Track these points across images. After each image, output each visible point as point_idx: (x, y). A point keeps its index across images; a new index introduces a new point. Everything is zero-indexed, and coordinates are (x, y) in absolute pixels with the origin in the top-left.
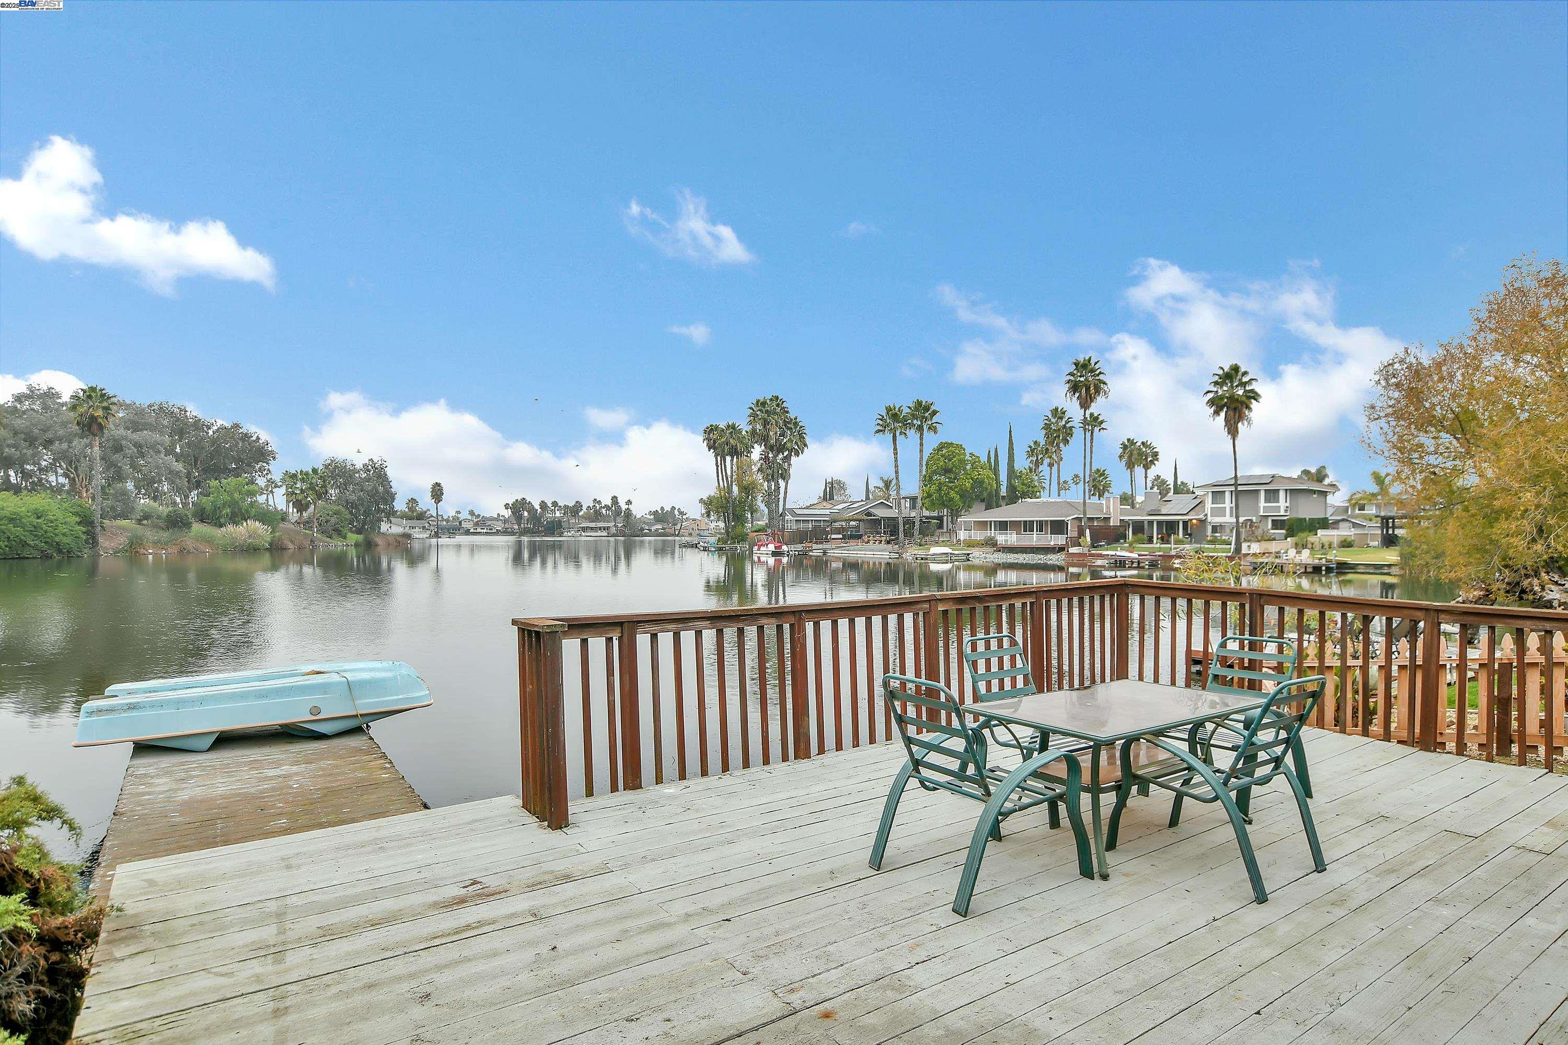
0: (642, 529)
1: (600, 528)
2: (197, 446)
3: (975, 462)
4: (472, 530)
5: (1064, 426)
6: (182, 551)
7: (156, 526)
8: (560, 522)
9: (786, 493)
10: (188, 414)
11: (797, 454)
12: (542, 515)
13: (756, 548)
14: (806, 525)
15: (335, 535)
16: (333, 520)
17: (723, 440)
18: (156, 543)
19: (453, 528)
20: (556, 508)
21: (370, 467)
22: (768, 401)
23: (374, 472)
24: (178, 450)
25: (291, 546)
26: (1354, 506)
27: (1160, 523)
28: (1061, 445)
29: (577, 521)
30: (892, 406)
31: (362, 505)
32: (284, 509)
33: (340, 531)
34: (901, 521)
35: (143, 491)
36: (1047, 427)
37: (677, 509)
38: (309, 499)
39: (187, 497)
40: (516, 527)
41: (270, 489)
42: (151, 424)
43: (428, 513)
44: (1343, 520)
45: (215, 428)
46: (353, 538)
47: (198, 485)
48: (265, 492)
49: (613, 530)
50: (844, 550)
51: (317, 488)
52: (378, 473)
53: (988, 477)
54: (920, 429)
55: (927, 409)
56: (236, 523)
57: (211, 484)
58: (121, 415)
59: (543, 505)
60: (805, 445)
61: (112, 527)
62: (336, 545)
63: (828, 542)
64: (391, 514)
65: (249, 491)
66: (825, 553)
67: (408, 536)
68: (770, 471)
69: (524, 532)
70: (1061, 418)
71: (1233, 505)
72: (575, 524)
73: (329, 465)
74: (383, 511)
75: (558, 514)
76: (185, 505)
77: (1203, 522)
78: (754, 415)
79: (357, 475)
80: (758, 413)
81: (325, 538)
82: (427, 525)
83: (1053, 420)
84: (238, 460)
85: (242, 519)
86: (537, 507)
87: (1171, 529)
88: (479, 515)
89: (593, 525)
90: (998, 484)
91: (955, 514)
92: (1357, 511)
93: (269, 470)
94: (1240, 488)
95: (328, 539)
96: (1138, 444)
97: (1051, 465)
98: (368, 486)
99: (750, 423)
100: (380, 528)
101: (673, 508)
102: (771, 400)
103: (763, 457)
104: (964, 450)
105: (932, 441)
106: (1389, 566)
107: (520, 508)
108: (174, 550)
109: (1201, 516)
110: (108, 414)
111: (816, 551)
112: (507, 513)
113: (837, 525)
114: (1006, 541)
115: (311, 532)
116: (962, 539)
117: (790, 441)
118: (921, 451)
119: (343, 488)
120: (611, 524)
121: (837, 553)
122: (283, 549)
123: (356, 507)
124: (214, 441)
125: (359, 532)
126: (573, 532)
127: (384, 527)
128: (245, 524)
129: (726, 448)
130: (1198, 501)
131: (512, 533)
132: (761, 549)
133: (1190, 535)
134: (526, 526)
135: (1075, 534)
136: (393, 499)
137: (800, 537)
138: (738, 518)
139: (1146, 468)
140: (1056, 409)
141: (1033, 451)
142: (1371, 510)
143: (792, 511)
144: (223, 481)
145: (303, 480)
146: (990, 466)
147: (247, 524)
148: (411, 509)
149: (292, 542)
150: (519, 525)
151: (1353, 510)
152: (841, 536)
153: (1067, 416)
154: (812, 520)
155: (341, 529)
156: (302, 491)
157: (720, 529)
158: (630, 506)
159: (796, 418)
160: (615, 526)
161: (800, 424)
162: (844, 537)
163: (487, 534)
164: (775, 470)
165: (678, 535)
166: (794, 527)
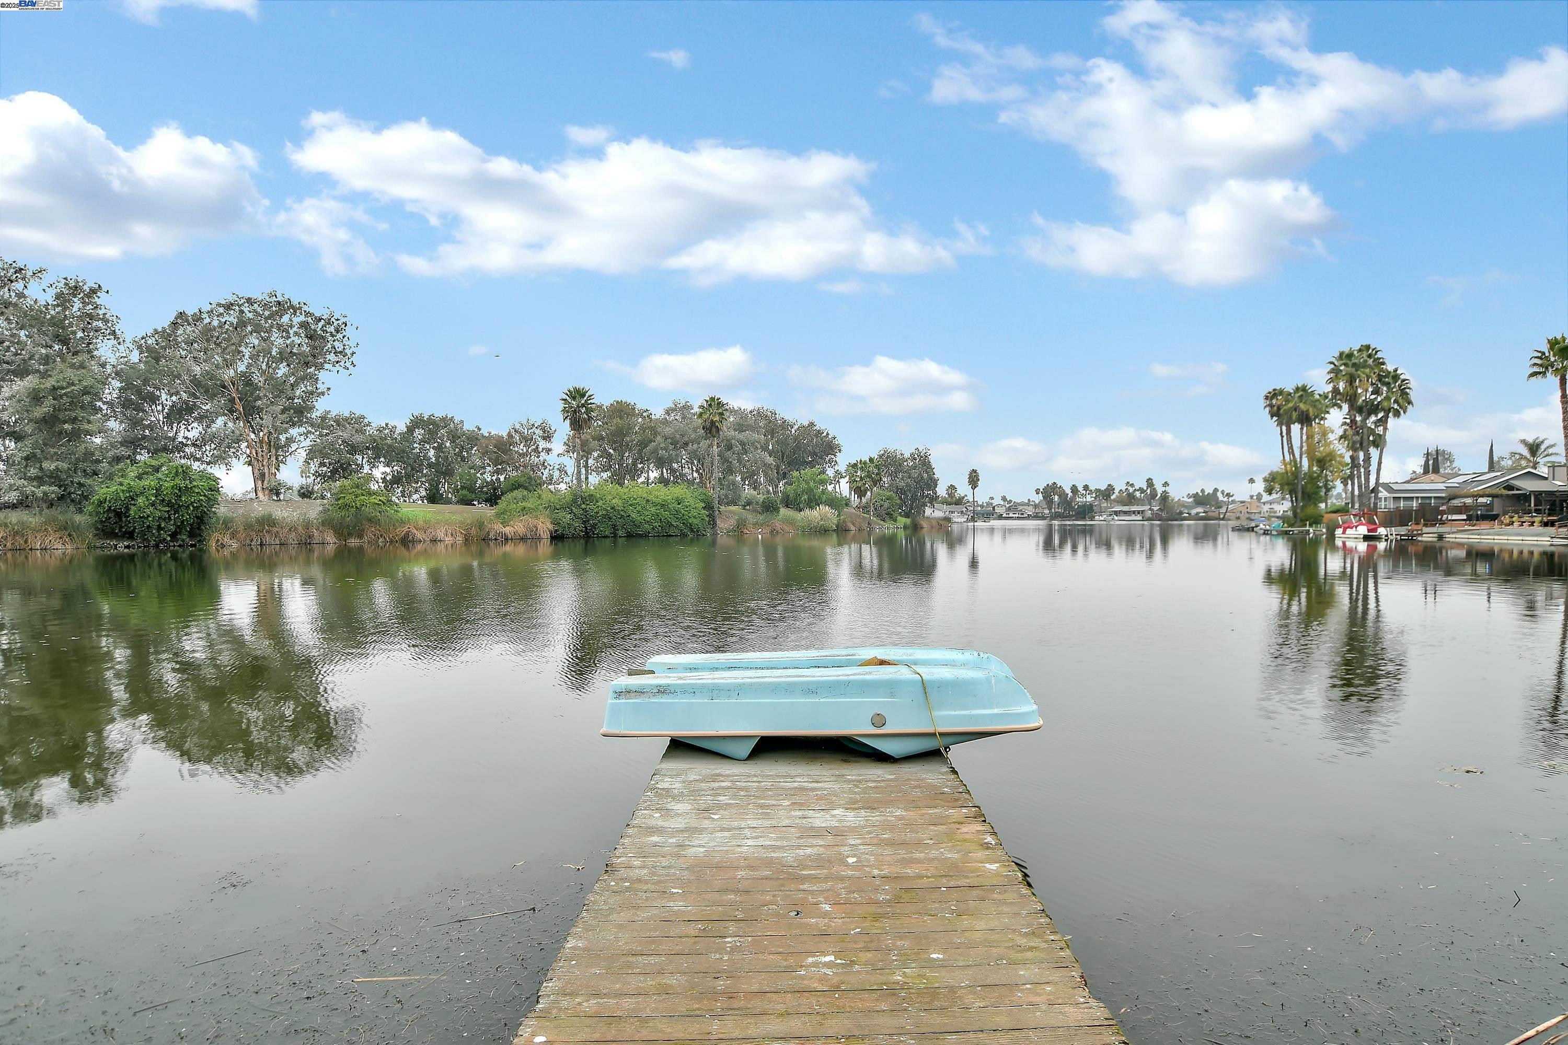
0: (1181, 513)
1: (1134, 512)
2: (783, 443)
4: (1004, 515)
6: (773, 532)
7: (755, 511)
8: (1091, 505)
9: (1379, 464)
10: (777, 416)
11: (1397, 414)
12: (1073, 499)
13: (1339, 532)
14: (1408, 503)
15: (887, 518)
16: (886, 505)
17: (1291, 405)
18: (755, 524)
19: (988, 513)
20: (1088, 492)
21: (916, 456)
22: (1355, 352)
23: (920, 460)
24: (770, 447)
25: (852, 528)
29: (1109, 505)
31: (910, 491)
32: (848, 496)
33: (892, 514)
35: (747, 483)
37: (1220, 490)
38: (867, 486)
39: (777, 486)
40: (1047, 511)
41: (837, 480)
42: (750, 426)
43: (966, 498)
45: (796, 427)
46: (902, 521)
47: (784, 476)
48: (833, 482)
49: (1148, 514)
50: (1472, 534)
51: (873, 476)
52: (924, 462)
56: (811, 508)
57: (794, 475)
58: (732, 419)
59: (1074, 489)
60: (1410, 403)
61: (726, 511)
62: (888, 528)
63: (1443, 524)
64: (934, 499)
65: (821, 480)
66: (1441, 537)
67: (948, 520)
68: (1357, 438)
69: (1055, 516)
72: (1108, 508)
73: (883, 455)
74: (927, 496)
75: (1089, 498)
76: (775, 493)
78: (1336, 371)
79: (905, 464)
80: (1342, 368)
81: (879, 521)
82: (964, 510)
84: (814, 454)
85: (816, 505)
86: (1068, 491)
88: (1011, 501)
89: (1126, 508)
93: (836, 461)
95: (882, 522)
98: (915, 473)
99: (1331, 380)
100: (924, 512)
101: (1216, 490)
102: (1360, 350)
103: (1348, 421)
107: (1051, 493)
108: (767, 530)
110: (723, 418)
111: (1428, 535)
112: (1038, 498)
113: (1456, 502)
115: (868, 516)
117: (1388, 398)
119: (893, 475)
120: (1146, 508)
121: (1462, 538)
122: (847, 530)
123: (905, 494)
124: (796, 439)
125: (907, 515)
126: (1105, 516)
127: (928, 511)
128: (818, 508)
129: (1295, 415)
131: (1043, 518)
132: (1347, 532)
134: (1057, 510)
136: (936, 485)
137: (1399, 518)
138: (1309, 496)
143: (1387, 487)
144: (802, 472)
145: (862, 469)
147: (820, 509)
148: (951, 495)
149: (854, 524)
150: (1050, 509)
152: (1465, 517)
154: (1417, 498)
155: (892, 512)
156: (861, 479)
157: (1275, 512)
158: (1167, 489)
159: (1396, 370)
160: (1150, 509)
161: (1402, 377)
162: (1470, 518)
163: (1018, 518)
164: (1365, 437)
165: (1223, 519)
166: (1392, 505)
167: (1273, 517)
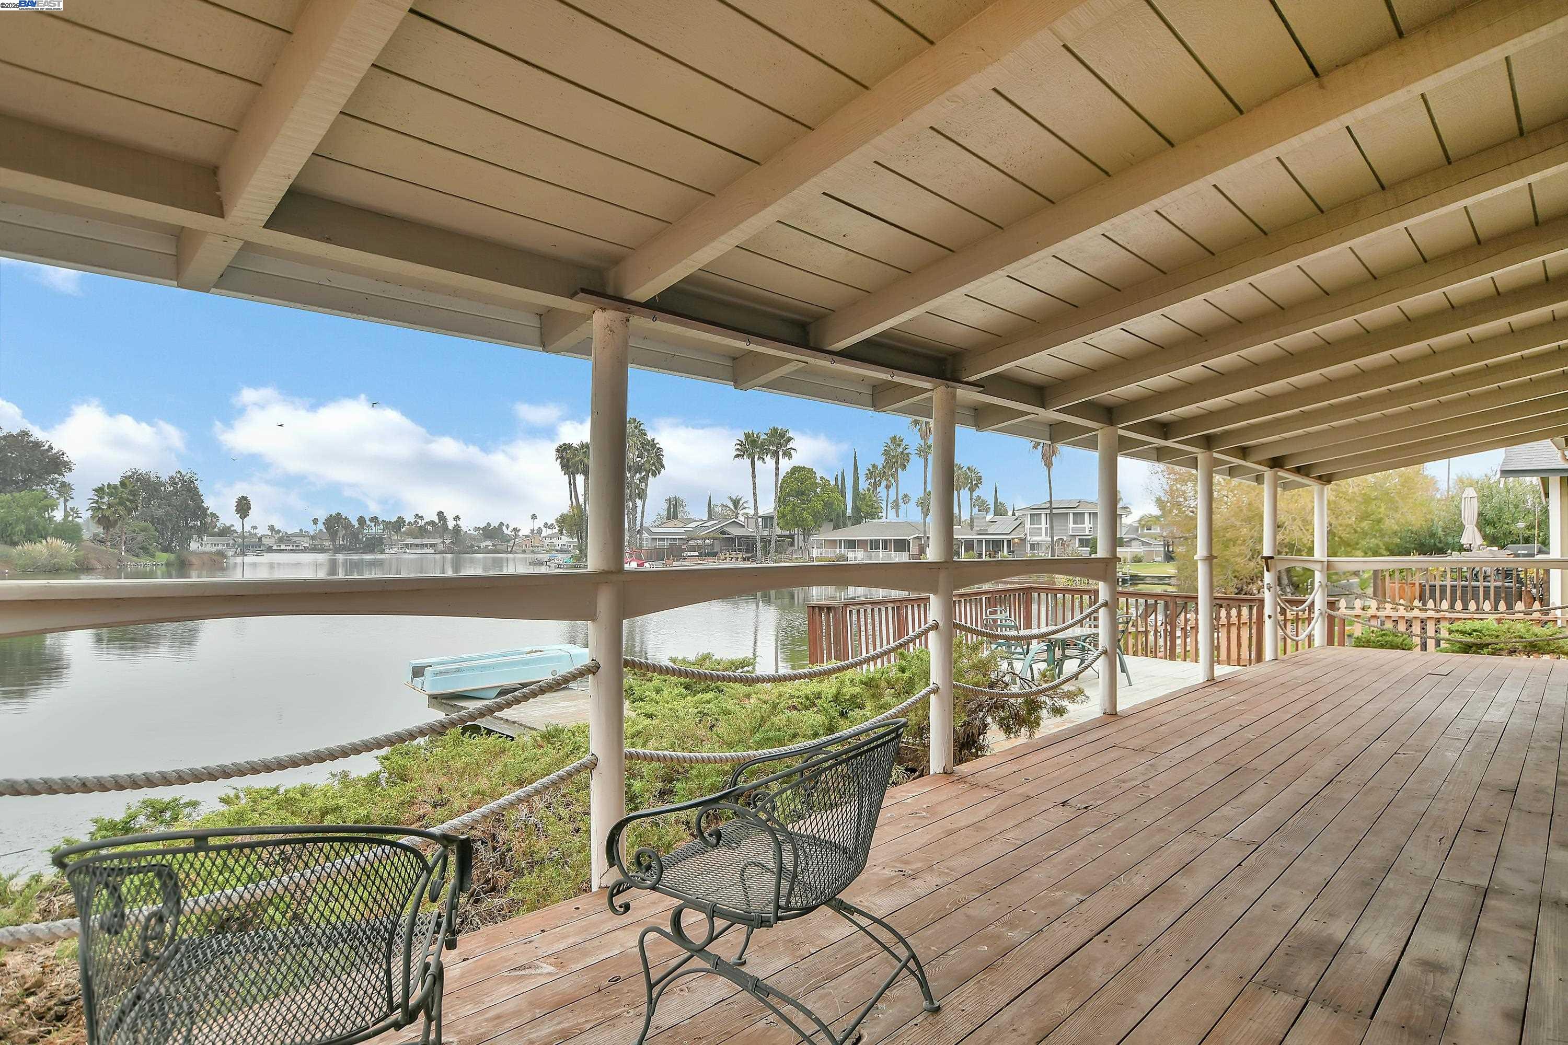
0: (472, 546)
1: (426, 545)
3: (825, 484)
4: (275, 547)
5: (902, 452)
8: (381, 538)
9: (643, 512)
11: (654, 475)
12: (360, 530)
14: (662, 543)
15: (142, 553)
16: (140, 537)
17: (577, 459)
19: (255, 545)
20: (376, 523)
21: (177, 480)
23: (183, 485)
25: (97, 566)
26: (1143, 527)
27: (987, 541)
28: (900, 470)
29: (399, 538)
30: (750, 433)
31: (170, 521)
33: (148, 549)
34: (758, 540)
36: (886, 453)
37: (505, 525)
38: (117, 515)
40: (328, 544)
43: (235, 529)
44: (1134, 539)
46: (162, 556)
49: (441, 547)
51: (125, 502)
52: (187, 486)
53: (838, 500)
54: (776, 455)
55: (782, 436)
56: (33, 541)
59: (361, 520)
60: (663, 466)
62: (144, 564)
64: (202, 530)
65: (45, 508)
69: (338, 550)
70: (899, 445)
71: (1048, 526)
72: (398, 540)
73: (130, 477)
74: (194, 527)
75: (378, 530)
77: (1023, 540)
79: (163, 488)
81: (131, 557)
82: (231, 542)
83: (892, 447)
84: (26, 471)
85: (40, 537)
86: (355, 522)
87: (998, 546)
88: (279, 531)
89: (418, 541)
90: (845, 505)
91: (807, 533)
92: (1145, 531)
93: (63, 482)
94: (1054, 511)
95: (135, 558)
96: (964, 469)
97: (888, 487)
98: (176, 501)
100: (189, 546)
101: (502, 524)
104: (815, 474)
105: (786, 465)
106: (1170, 577)
107: (334, 523)
109: (1022, 536)
112: (318, 529)
113: (692, 543)
114: (855, 558)
115: (117, 551)
116: (814, 556)
117: (648, 461)
118: (777, 474)
119: (148, 502)
120: (438, 541)
122: (89, 569)
125: (165, 550)
126: (396, 549)
127: (194, 546)
128: (44, 541)
129: (579, 468)
130: (1018, 522)
131: (322, 550)
133: (1013, 552)
134: (341, 542)
135: (917, 552)
137: (657, 554)
139: (972, 490)
140: (895, 437)
141: (871, 473)
142: (1156, 530)
143: (646, 530)
145: (110, 495)
146: (838, 488)
147: (47, 542)
149: (99, 561)
150: (333, 541)
151: (1142, 530)
152: (697, 554)
153: (904, 443)
154: (666, 539)
155: (148, 546)
156: (110, 506)
157: (555, 546)
158: (459, 522)
159: (653, 440)
160: (443, 542)
161: (657, 446)
162: (700, 555)
163: (292, 551)
164: (633, 490)
165: (510, 552)
166: (650, 544)
167: (553, 550)
